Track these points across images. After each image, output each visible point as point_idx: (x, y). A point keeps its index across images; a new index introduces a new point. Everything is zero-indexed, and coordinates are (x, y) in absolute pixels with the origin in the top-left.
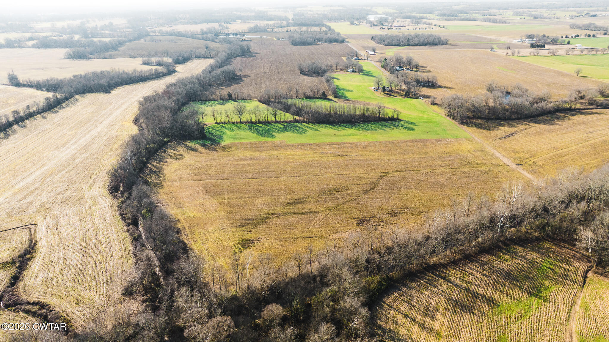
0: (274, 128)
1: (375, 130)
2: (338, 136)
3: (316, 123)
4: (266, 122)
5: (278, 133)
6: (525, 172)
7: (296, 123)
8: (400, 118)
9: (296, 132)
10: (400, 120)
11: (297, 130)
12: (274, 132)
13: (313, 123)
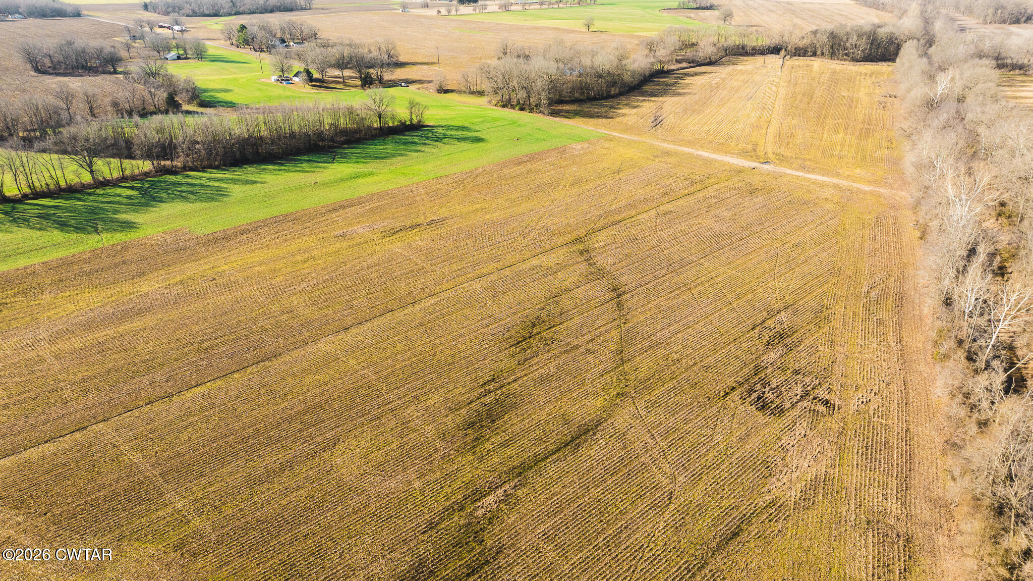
0: (110, 203)
1: (401, 155)
2: (326, 184)
3: (225, 165)
4: (64, 190)
5: (136, 211)
6: (794, 171)
7: (168, 177)
8: (426, 123)
9: (194, 197)
10: (428, 126)
11: (192, 193)
12: (116, 212)
13: (217, 168)
